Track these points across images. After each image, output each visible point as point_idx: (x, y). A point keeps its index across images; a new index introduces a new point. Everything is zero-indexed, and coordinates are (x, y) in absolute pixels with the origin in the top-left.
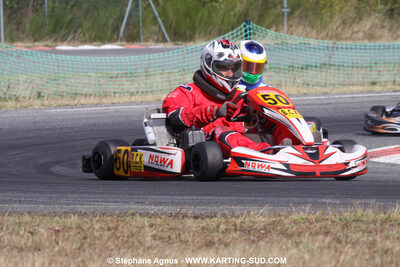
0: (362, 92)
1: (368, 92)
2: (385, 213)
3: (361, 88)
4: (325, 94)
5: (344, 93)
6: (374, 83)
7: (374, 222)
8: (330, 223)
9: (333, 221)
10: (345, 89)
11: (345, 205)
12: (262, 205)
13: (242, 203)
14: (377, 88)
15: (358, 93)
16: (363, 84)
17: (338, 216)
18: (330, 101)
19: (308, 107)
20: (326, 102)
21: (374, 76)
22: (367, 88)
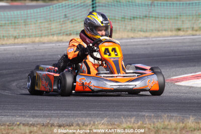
0: (171, 36)
1: (175, 36)
2: (183, 123)
3: (170, 33)
4: (146, 37)
5: (159, 37)
6: (179, 30)
7: (175, 129)
8: (147, 130)
9: (149, 129)
10: (159, 34)
11: (157, 117)
12: (103, 118)
13: (90, 115)
14: (181, 33)
15: (168, 37)
16: (171, 31)
17: (152, 125)
18: (149, 42)
19: (135, 47)
20: (146, 43)
21: (179, 24)
22: (174, 33)
